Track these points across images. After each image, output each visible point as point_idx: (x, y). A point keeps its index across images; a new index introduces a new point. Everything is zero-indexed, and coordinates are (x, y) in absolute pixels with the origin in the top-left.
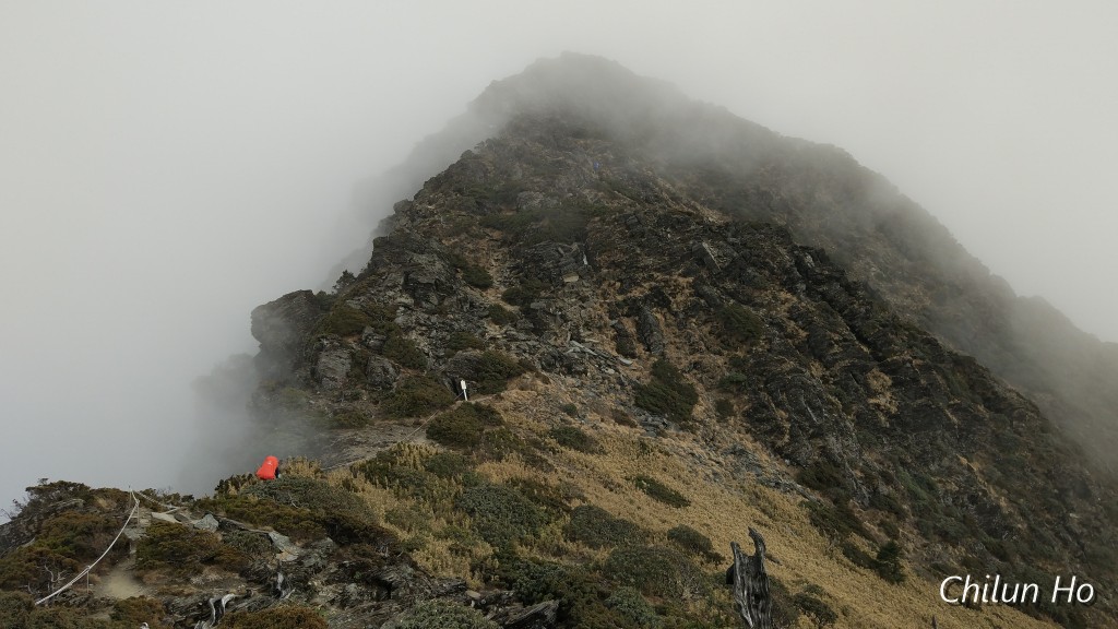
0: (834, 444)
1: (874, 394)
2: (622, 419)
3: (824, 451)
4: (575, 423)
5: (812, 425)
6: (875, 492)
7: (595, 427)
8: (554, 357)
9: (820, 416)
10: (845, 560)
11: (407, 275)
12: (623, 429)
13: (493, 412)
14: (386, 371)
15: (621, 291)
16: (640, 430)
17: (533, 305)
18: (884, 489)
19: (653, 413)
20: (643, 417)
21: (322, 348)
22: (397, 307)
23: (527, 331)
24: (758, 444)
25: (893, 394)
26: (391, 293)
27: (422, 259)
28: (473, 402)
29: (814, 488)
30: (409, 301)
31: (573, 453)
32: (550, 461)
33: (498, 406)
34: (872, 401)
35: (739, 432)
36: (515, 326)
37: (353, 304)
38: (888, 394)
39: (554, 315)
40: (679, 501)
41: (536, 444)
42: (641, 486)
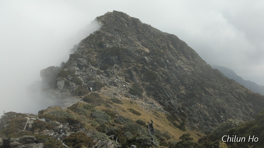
0: (172, 101)
1: (181, 90)
2: (127, 96)
3: (170, 103)
4: (117, 97)
5: (168, 97)
6: (180, 112)
7: (121, 98)
8: (112, 82)
9: (169, 95)
10: (174, 126)
11: (78, 63)
12: (127, 98)
13: (98, 95)
14: (73, 85)
15: (127, 67)
16: (131, 98)
17: (107, 70)
18: (182, 111)
19: (133, 95)
20: (131, 96)
21: (58, 80)
22: (75, 70)
23: (105, 76)
24: (156, 101)
25: (185, 90)
26: (74, 67)
27: (81, 59)
28: (94, 92)
29: (168, 111)
30: (78, 69)
31: (116, 104)
32: (111, 106)
33: (99, 93)
34: (180, 92)
35: (152, 99)
36: (103, 75)
37: (65, 70)
38: (184, 91)
39: (112, 73)
40: (139, 114)
41: (108, 102)
42: (131, 111)
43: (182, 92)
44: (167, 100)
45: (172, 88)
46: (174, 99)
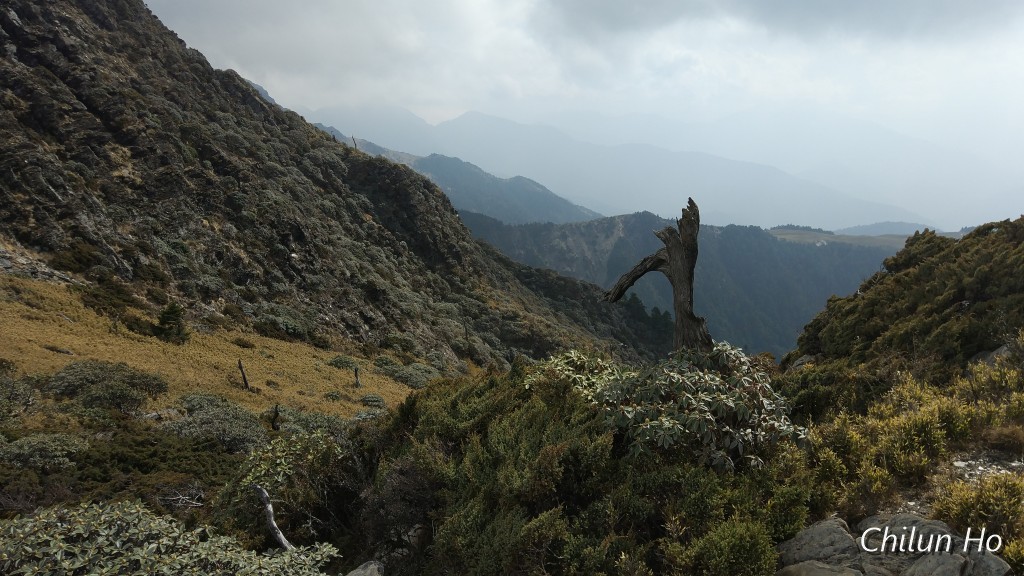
0: (86, 222)
1: (116, 166)
5: (59, 205)
6: (136, 263)
10: (131, 333)
18: (144, 260)
25: (134, 164)
34: (116, 173)
38: (130, 165)
43: (125, 172)
44: (61, 217)
45: (72, 158)
46: (92, 209)
